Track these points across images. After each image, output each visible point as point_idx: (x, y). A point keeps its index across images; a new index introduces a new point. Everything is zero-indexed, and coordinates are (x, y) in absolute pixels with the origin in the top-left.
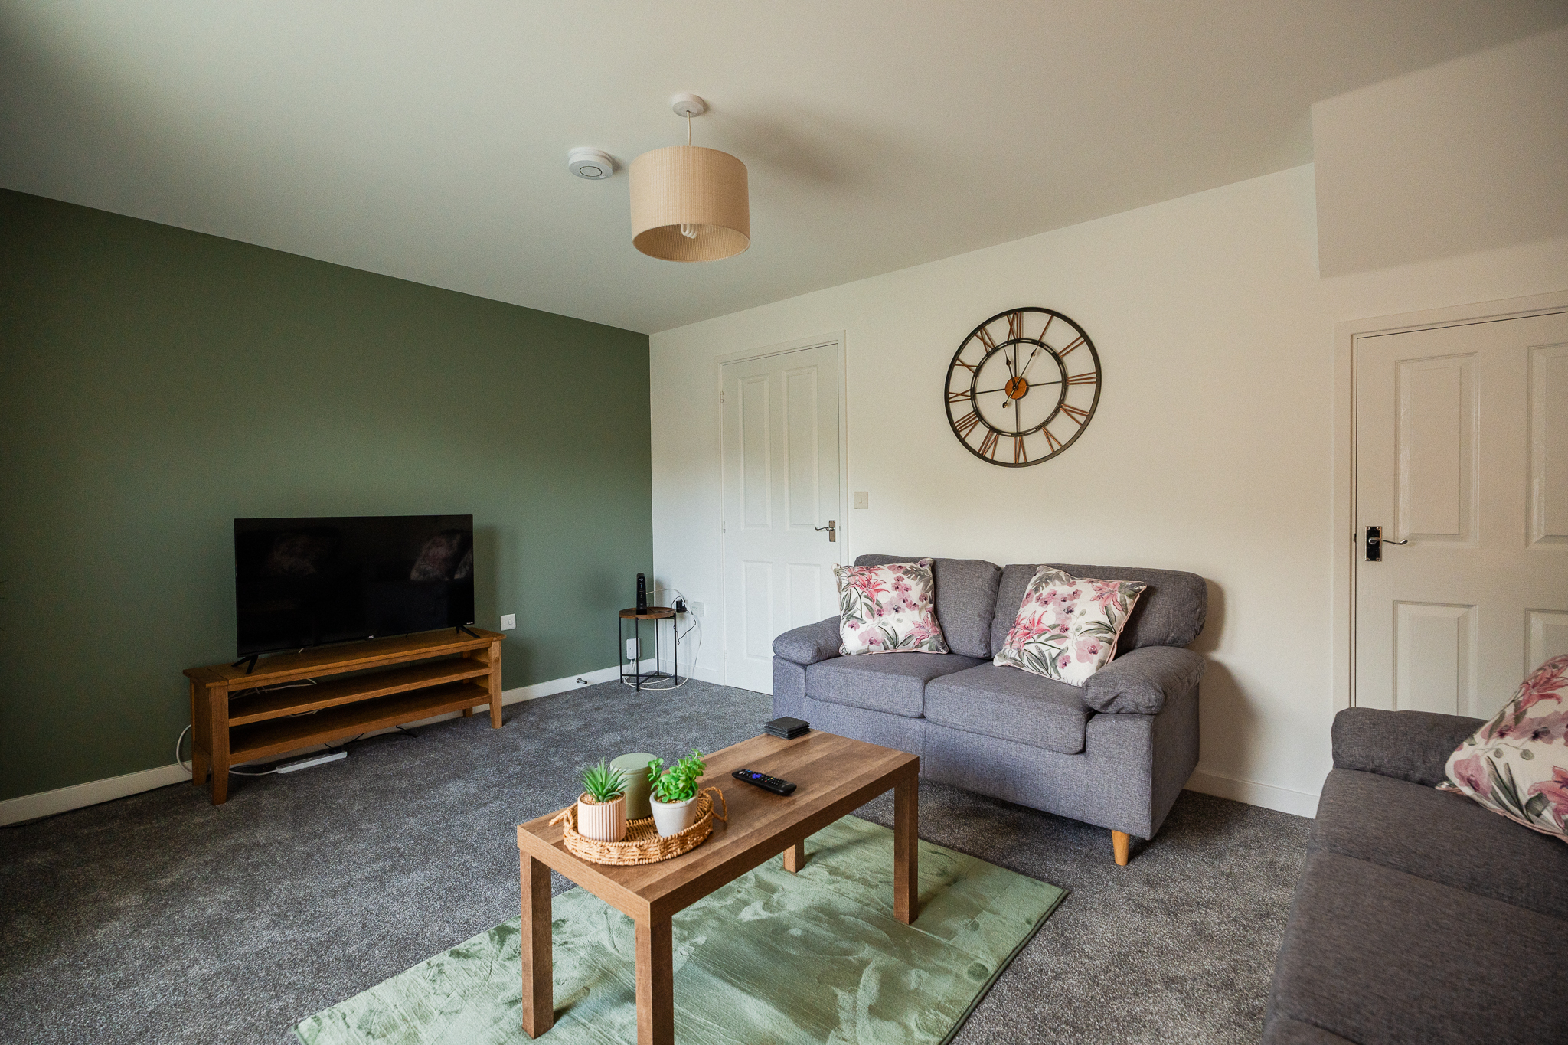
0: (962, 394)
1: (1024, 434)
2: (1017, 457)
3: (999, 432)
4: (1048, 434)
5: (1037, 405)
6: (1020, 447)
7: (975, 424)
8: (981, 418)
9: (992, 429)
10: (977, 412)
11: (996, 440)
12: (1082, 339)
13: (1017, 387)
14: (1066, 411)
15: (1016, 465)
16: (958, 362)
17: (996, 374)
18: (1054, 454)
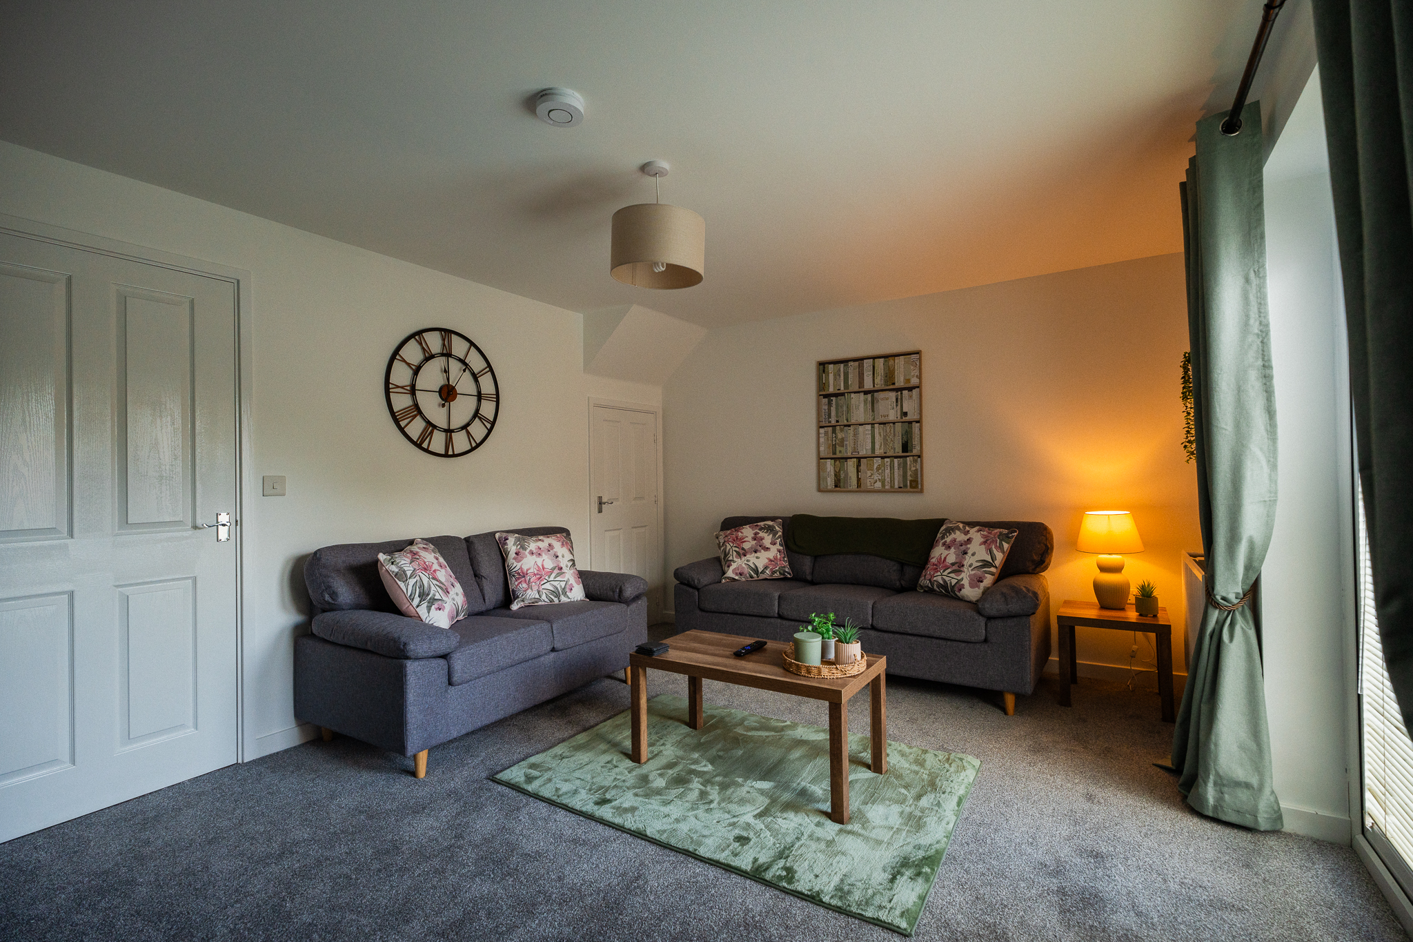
0: (402, 387)
1: (452, 431)
2: (447, 449)
3: (435, 427)
4: (468, 433)
5: (462, 409)
6: (449, 442)
7: (415, 416)
8: (420, 413)
9: (429, 423)
10: (416, 406)
11: (432, 433)
12: (488, 369)
13: (447, 393)
14: (480, 418)
15: (446, 455)
16: (398, 357)
17: (431, 377)
18: (473, 449)
